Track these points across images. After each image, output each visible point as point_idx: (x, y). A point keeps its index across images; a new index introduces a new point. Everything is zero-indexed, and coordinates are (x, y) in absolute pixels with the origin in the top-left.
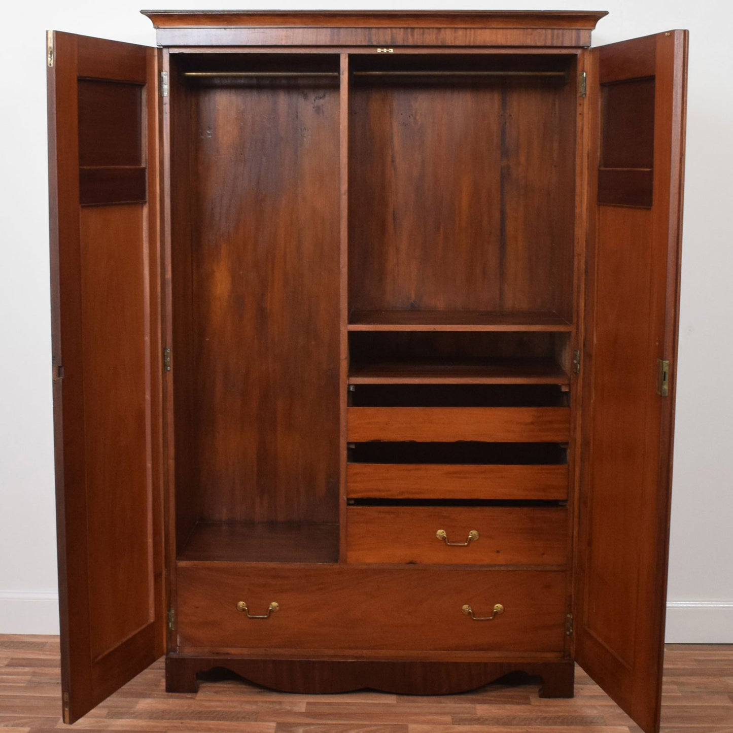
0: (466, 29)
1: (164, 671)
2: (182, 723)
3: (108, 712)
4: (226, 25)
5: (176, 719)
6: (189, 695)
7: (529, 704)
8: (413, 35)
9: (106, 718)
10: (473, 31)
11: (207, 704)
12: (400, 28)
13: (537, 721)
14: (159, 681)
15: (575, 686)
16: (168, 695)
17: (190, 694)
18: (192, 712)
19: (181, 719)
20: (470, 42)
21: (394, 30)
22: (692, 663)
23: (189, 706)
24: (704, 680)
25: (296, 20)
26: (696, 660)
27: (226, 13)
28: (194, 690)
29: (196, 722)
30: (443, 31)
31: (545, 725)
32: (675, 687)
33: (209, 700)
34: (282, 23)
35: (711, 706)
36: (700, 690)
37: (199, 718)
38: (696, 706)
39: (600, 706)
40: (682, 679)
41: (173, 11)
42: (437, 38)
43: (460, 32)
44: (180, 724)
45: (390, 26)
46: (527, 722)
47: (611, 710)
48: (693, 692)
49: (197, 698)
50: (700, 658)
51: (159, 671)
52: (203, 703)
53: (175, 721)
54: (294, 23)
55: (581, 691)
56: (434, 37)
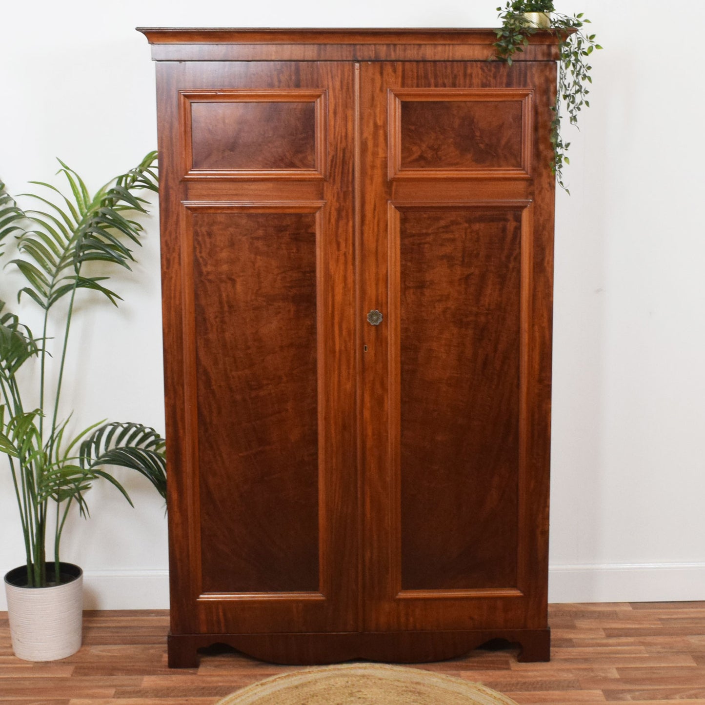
0: (445, 45)
1: (166, 645)
2: (187, 700)
3: (116, 692)
4: (218, 41)
5: (180, 697)
6: (191, 671)
7: (508, 669)
8: (395, 51)
9: (114, 698)
10: (451, 47)
11: (209, 679)
12: (383, 44)
13: (518, 687)
14: (161, 656)
15: (552, 649)
16: (170, 671)
17: (192, 669)
18: (195, 689)
19: (185, 696)
20: (448, 57)
21: (378, 47)
22: (656, 622)
23: (193, 683)
24: (667, 639)
25: (284, 37)
26: (660, 619)
27: (218, 30)
28: (195, 665)
29: (200, 698)
30: (423, 47)
31: (526, 691)
32: (642, 648)
33: (211, 675)
34: (271, 40)
35: (677, 667)
36: (665, 650)
37: (203, 695)
38: (663, 667)
39: (574, 669)
40: (649, 639)
41: (167, 29)
42: (418, 53)
43: (440, 48)
44: (185, 702)
45: (374, 42)
46: (509, 688)
47: (585, 673)
48: (659, 652)
49: (199, 673)
50: (664, 617)
51: (161, 645)
52: (205, 678)
53: (180, 698)
54: (283, 40)
55: (557, 654)
56: (415, 53)
